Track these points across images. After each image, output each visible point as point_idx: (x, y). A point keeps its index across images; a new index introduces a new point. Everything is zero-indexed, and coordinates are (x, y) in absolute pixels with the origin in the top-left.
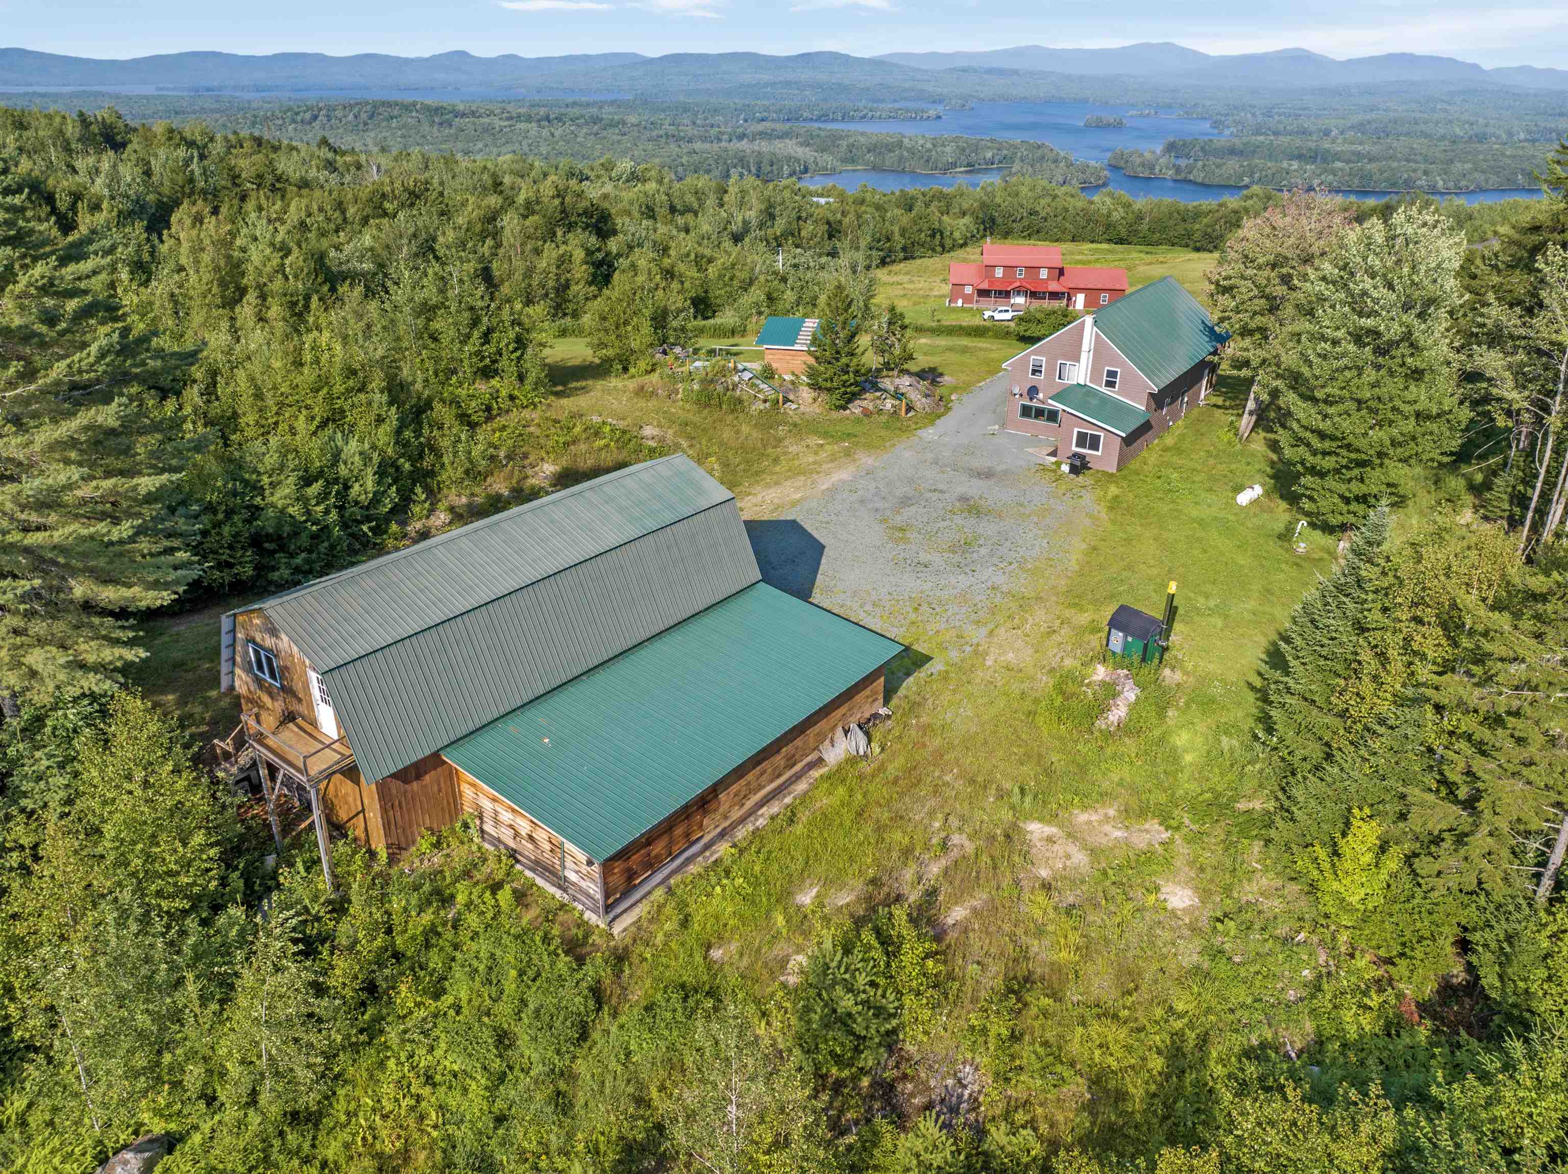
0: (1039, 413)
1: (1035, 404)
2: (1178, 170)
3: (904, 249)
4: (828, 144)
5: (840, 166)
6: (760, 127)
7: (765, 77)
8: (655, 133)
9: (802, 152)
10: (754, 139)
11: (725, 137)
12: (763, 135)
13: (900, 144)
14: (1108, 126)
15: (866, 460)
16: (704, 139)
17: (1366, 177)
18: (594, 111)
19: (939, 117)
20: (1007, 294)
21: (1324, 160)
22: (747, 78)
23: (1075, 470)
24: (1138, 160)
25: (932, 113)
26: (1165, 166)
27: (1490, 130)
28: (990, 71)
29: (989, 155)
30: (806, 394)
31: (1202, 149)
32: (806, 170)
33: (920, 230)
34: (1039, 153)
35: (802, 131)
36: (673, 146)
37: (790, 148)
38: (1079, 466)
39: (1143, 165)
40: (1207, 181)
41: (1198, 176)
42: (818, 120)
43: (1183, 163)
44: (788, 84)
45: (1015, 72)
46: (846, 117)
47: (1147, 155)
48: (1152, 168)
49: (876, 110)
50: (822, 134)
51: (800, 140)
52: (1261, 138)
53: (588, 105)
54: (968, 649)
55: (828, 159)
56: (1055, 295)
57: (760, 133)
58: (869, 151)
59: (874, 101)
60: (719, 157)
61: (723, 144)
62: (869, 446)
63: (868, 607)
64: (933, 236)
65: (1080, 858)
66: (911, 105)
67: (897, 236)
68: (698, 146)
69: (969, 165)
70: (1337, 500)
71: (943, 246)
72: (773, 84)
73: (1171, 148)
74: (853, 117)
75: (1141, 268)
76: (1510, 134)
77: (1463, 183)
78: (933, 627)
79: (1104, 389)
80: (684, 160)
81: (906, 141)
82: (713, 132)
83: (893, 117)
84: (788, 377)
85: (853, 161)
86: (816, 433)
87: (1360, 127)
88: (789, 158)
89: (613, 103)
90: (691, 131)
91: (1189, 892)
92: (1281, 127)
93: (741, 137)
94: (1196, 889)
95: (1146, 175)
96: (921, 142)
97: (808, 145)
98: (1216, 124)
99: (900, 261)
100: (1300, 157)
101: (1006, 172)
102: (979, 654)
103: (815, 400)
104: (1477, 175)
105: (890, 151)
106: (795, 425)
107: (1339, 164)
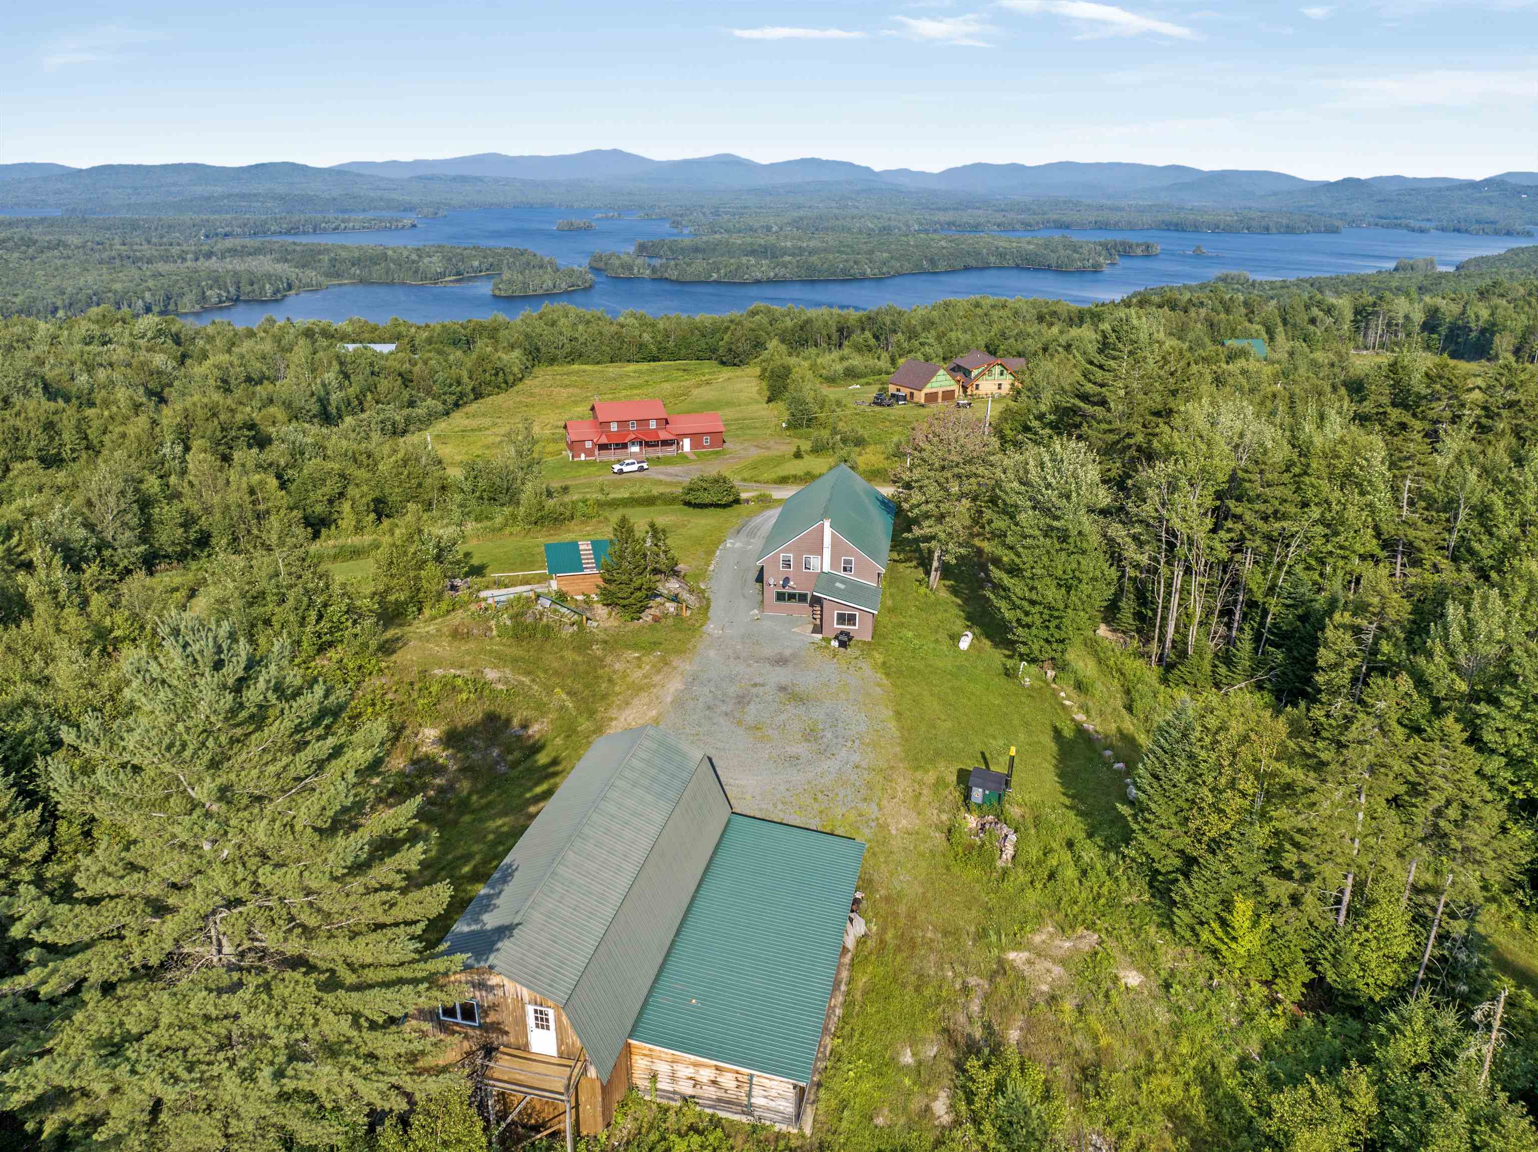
0: (792, 597)
1: (787, 590)
2: (654, 270)
3: (473, 389)
4: (308, 258)
5: (325, 281)
6: (229, 243)
7: (219, 190)
8: (105, 255)
9: (281, 268)
10: (223, 257)
11: (189, 256)
12: (234, 252)
13: (385, 257)
14: (579, 229)
15: (685, 666)
16: (166, 259)
17: (811, 268)
18: (21, 231)
19: (414, 226)
20: (625, 446)
21: (774, 256)
22: (199, 190)
23: (843, 644)
24: (617, 262)
25: (407, 222)
26: (642, 267)
27: (893, 223)
28: (454, 179)
29: (476, 263)
30: (601, 611)
31: (670, 249)
32: (290, 287)
33: (485, 371)
34: (524, 259)
35: (276, 246)
36: (134, 271)
37: (264, 265)
38: (845, 640)
39: (622, 266)
40: (681, 279)
41: (674, 274)
42: (288, 233)
43: (657, 262)
44: (243, 196)
45: (480, 179)
46: (316, 229)
47: (625, 258)
48: (631, 269)
49: (348, 221)
50: (298, 248)
51: (278, 256)
52: (718, 236)
53: (10, 224)
54: (873, 824)
55: (311, 275)
56: (666, 443)
57: (229, 250)
58: (353, 265)
59: (344, 211)
60: (191, 278)
61: (189, 263)
62: (679, 652)
63: (780, 806)
64: (497, 374)
65: (1057, 970)
66: (386, 214)
67: (465, 379)
68: (161, 267)
69: (458, 273)
70: (1042, 643)
71: (506, 382)
72: (229, 196)
73: (642, 249)
74: (325, 229)
75: (696, 392)
76: (908, 226)
77: (885, 270)
78: (839, 812)
79: (842, 574)
80: (151, 283)
81: (390, 253)
82: (175, 250)
83: (368, 228)
84: (580, 598)
85: (338, 275)
86: (628, 647)
87: (796, 223)
88: (269, 277)
89: (42, 220)
90: (147, 250)
91: (1134, 973)
92: (731, 225)
93: (209, 255)
94: (1138, 969)
95: (627, 275)
96: (405, 254)
97: (286, 260)
98: (676, 224)
99: (472, 401)
100: (753, 253)
101: (497, 280)
102: (884, 827)
103: (610, 614)
104: (893, 262)
105: (376, 264)
106: (606, 642)
107: (787, 258)
